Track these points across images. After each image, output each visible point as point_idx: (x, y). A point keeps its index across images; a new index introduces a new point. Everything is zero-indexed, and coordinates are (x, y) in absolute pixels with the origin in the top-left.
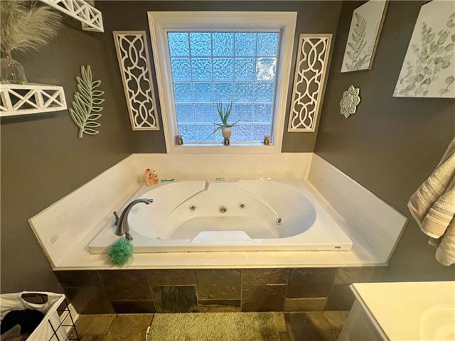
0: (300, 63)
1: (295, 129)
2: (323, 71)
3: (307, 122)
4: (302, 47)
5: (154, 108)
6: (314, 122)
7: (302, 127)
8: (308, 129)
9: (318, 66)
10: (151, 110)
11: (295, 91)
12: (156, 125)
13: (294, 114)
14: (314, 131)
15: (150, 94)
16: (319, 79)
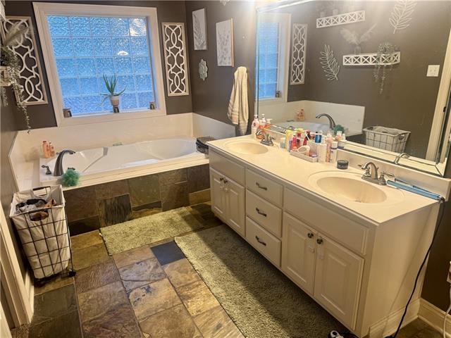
0: (166, 42)
1: (173, 94)
2: (184, 48)
3: (182, 87)
4: (165, 31)
5: (41, 82)
6: (186, 87)
7: (178, 91)
8: (183, 93)
9: (179, 44)
10: (39, 84)
11: (167, 63)
12: (43, 99)
13: (170, 82)
14: (188, 94)
15: (37, 70)
16: (182, 53)
